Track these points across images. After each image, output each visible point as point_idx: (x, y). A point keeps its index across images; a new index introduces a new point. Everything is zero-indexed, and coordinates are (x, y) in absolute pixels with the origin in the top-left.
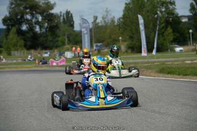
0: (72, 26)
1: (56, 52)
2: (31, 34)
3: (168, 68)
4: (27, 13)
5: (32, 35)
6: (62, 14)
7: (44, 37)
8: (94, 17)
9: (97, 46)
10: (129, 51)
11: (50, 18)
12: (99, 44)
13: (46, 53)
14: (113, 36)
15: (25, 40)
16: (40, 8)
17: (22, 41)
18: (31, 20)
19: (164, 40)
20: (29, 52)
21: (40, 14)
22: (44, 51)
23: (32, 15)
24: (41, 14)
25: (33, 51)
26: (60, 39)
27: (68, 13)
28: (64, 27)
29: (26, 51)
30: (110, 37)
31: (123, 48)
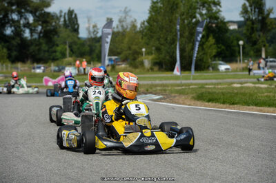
0: (76, 31)
1: (53, 67)
2: (18, 40)
3: (209, 93)
4: (13, 11)
5: (19, 42)
6: (63, 14)
7: (37, 45)
8: (108, 19)
9: (110, 60)
10: (156, 68)
11: (45, 18)
12: (114, 58)
13: (39, 68)
14: (134, 47)
15: (9, 49)
16: (32, 5)
17: (5, 50)
18: (18, 21)
19: (204, 54)
20: (14, 65)
21: (31, 12)
22: (36, 65)
23: (20, 14)
24: (33, 12)
25: (19, 65)
26: (59, 49)
27: (71, 12)
28: (64, 33)
29: (9, 65)
30: (130, 48)
31: (147, 64)
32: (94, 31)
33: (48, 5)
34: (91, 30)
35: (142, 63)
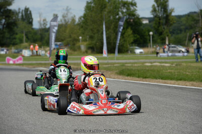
0: (31, 23)
1: (13, 50)
3: (128, 69)
6: (21, 11)
7: (1, 34)
8: (54, 15)
9: (56, 45)
10: (90, 51)
11: (7, 14)
12: (59, 43)
13: (3, 50)
14: (74, 36)
19: (124, 41)
26: (17, 36)
27: (27, 10)
28: (22, 25)
30: (70, 36)
31: (83, 48)
32: (44, 24)
33: (10, 4)
34: (42, 22)
35: (79, 48)
